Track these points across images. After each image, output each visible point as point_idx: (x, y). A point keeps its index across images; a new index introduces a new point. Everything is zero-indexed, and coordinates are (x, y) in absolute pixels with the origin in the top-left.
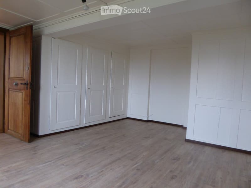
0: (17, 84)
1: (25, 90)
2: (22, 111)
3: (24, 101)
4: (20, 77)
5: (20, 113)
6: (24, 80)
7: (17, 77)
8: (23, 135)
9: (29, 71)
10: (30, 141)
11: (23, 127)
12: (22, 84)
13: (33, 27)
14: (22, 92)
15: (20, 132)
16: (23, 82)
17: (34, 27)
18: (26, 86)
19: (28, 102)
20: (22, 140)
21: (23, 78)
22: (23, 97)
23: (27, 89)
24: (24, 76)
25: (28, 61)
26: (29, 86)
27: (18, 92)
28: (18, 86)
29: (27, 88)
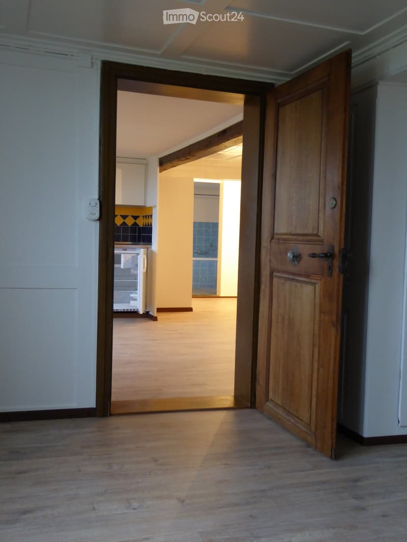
0: (297, 257)
1: (323, 275)
2: (314, 345)
3: (321, 312)
4: (306, 232)
5: (306, 353)
6: (322, 241)
7: (299, 232)
8: (313, 428)
9: (337, 209)
10: (337, 454)
11: (314, 400)
12: (313, 256)
13: (353, 55)
14: (314, 284)
15: (305, 416)
16: (318, 250)
17: (356, 57)
18: (325, 263)
19: (334, 317)
20: (309, 445)
21: (317, 235)
22: (318, 300)
23: (331, 275)
24: (321, 228)
25: (335, 177)
26: (337, 263)
27: (302, 282)
28: (299, 262)
29: (330, 268)
